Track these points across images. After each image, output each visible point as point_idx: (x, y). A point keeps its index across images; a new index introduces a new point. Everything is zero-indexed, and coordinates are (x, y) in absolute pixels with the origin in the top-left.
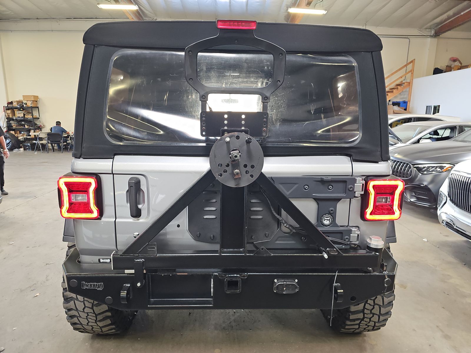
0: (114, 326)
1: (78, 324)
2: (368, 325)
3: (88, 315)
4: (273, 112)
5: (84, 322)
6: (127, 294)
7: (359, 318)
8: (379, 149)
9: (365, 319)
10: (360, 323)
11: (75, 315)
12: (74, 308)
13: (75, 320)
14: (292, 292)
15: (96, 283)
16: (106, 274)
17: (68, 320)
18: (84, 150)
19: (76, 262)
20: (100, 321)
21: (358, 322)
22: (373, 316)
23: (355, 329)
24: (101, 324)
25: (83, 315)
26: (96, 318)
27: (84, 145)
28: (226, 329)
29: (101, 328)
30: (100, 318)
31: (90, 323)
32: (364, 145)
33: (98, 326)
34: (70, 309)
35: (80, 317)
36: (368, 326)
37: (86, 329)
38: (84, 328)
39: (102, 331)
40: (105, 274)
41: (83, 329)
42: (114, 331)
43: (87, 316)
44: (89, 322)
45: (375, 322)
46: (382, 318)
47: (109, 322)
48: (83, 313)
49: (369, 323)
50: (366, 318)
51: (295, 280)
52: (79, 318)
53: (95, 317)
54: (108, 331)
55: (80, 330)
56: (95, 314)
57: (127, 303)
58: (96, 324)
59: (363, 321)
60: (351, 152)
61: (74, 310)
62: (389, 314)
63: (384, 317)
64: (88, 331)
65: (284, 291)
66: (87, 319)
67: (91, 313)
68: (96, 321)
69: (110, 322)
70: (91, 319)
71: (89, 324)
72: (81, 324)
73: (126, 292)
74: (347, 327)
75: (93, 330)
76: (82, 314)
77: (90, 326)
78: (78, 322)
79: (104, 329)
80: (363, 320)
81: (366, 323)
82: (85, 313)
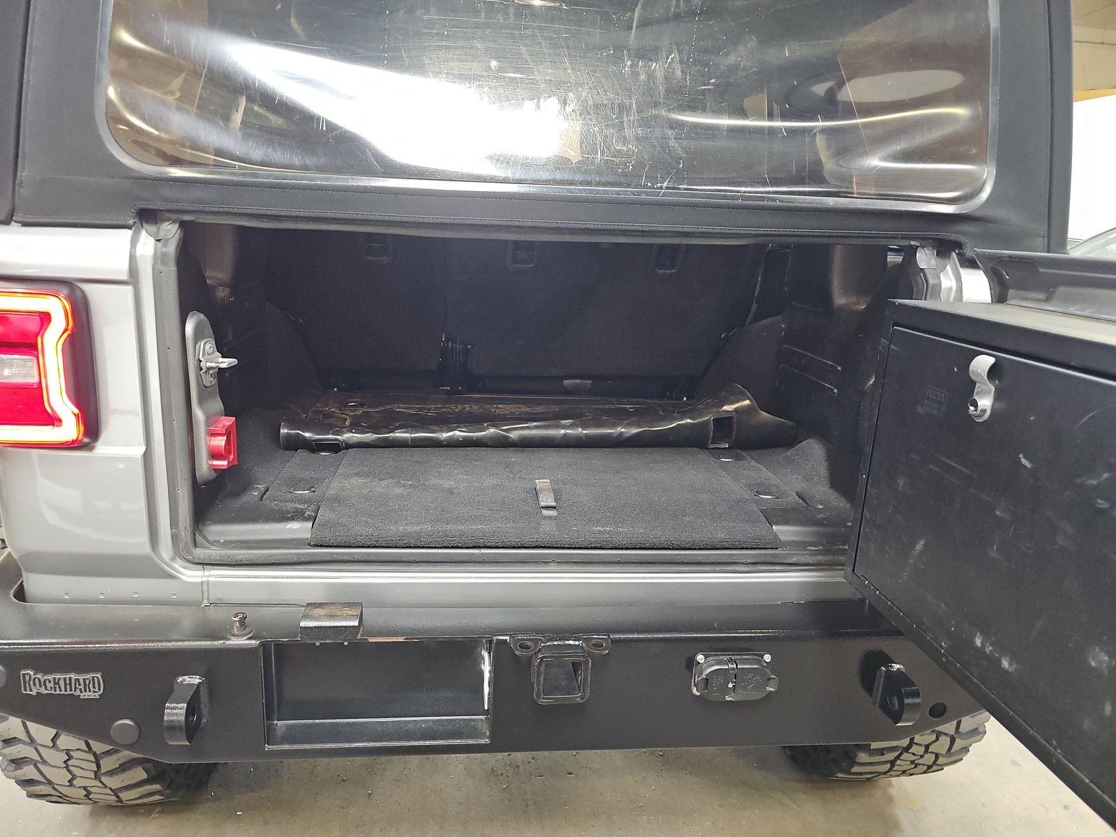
0: (157, 787)
1: (40, 783)
2: (916, 762)
3: (70, 758)
4: (709, 84)
5: (61, 777)
6: (191, 711)
7: (897, 746)
8: (1043, 229)
9: (914, 749)
10: (898, 757)
11: (26, 757)
12: (23, 736)
13: (29, 772)
14: (757, 695)
15: (78, 672)
16: (112, 643)
17: (6, 772)
18: (23, 192)
19: (11, 599)
20: (111, 773)
21: (891, 756)
22: (937, 739)
23: (877, 772)
24: (115, 782)
25: (57, 758)
26: (98, 766)
27: (23, 174)
28: (499, 773)
29: (115, 792)
30: (108, 764)
31: (78, 779)
32: (999, 212)
33: (106, 787)
34: (9, 739)
35: (44, 762)
36: (917, 765)
37: (67, 796)
38: (61, 793)
39: (120, 800)
40: (106, 642)
41: (59, 796)
42: (157, 797)
43: (68, 760)
44: (74, 777)
45: (937, 756)
46: (959, 743)
47: (139, 774)
48: (52, 751)
49: (922, 756)
50: (916, 744)
51: (762, 656)
52: (40, 766)
53: (93, 762)
54: (140, 798)
55: (49, 798)
56: (95, 754)
57: (188, 744)
58: (97, 783)
59: (908, 752)
60: (959, 233)
61: (24, 743)
62: (980, 733)
63: (966, 739)
64: (73, 800)
65: (725, 691)
66: (67, 767)
67: (79, 752)
68: (97, 775)
69: (145, 776)
70: (81, 768)
71: (76, 782)
72: (50, 783)
73: (185, 705)
74: (855, 769)
75: (90, 799)
76: (48, 754)
77: (80, 787)
78: (40, 778)
79: (125, 796)
80: (907, 749)
81: (914, 758)
82: (58, 750)
